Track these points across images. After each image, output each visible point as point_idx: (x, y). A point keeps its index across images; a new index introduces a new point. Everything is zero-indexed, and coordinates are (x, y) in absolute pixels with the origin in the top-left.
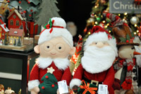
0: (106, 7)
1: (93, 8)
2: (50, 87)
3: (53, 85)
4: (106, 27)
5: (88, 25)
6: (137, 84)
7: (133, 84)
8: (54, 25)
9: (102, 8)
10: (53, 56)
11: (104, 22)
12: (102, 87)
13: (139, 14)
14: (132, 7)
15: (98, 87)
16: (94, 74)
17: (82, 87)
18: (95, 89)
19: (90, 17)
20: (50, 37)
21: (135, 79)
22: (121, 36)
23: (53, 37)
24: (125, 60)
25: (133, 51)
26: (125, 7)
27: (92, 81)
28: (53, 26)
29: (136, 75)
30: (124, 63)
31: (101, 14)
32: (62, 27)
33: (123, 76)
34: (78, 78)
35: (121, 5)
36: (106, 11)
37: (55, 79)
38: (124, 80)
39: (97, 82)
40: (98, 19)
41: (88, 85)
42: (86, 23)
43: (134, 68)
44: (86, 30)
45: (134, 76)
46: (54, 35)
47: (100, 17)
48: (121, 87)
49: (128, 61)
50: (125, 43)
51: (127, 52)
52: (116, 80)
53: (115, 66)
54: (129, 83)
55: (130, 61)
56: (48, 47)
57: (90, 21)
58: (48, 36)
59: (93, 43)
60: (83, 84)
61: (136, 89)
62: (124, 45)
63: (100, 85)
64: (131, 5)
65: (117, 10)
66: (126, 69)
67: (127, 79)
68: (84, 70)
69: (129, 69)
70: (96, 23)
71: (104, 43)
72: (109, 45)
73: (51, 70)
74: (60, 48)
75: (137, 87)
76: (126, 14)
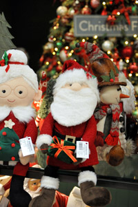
0: (68, 28)
1: (51, 30)
2: (9, 147)
3: (13, 145)
4: (70, 54)
5: (45, 52)
6: (124, 136)
7: (120, 137)
8: (11, 60)
9: (63, 30)
10: (11, 103)
11: (67, 48)
12: (81, 145)
13: (113, 37)
14: (103, 28)
15: (75, 145)
16: (70, 127)
17: (53, 145)
18: (72, 148)
19: (47, 41)
20: (6, 78)
21: (122, 130)
22: (103, 74)
23: (10, 78)
24: (109, 105)
25: (119, 93)
26: (94, 28)
27: (67, 137)
28: (9, 63)
29: (124, 124)
30: (108, 109)
31: (63, 38)
32: (23, 64)
33: (107, 128)
34: (48, 134)
35: (90, 26)
36: (70, 34)
37: (16, 135)
38: (109, 132)
39: (74, 138)
40: (58, 44)
41: (62, 142)
42: (42, 50)
43: (121, 116)
44: (42, 59)
45: (121, 126)
46: (11, 75)
47: (61, 41)
48: (105, 143)
49: (113, 107)
50: (109, 83)
51: (111, 95)
52: (99, 133)
53: (96, 115)
54: (116, 137)
55: (115, 107)
56: (4, 92)
57: (48, 46)
58: (3, 76)
59: (66, 85)
60: (55, 142)
61: (124, 144)
62: (107, 86)
63: (78, 142)
64: (103, 26)
65: (85, 32)
66: (110, 117)
67: (112, 131)
68: (55, 122)
69: (114, 117)
70: (56, 49)
71: (82, 85)
72: (88, 87)
73: (10, 124)
74: (21, 92)
75: (125, 141)
76: (96, 37)
